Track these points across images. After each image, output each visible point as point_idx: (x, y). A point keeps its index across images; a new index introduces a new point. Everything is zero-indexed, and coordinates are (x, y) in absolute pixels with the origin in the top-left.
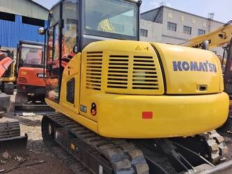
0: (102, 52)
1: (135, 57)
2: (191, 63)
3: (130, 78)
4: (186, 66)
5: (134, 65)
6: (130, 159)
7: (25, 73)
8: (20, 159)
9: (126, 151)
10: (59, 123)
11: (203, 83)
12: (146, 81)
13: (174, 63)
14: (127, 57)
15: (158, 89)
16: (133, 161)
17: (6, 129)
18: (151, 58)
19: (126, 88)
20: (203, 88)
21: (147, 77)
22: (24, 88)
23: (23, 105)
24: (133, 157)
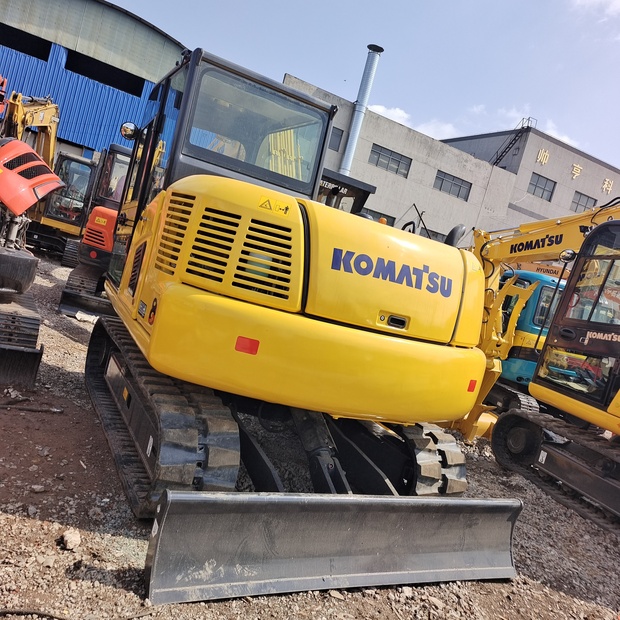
0: (193, 198)
1: (253, 221)
2: (381, 261)
3: (233, 262)
4: (364, 265)
5: (248, 237)
6: (205, 433)
7: (102, 221)
8: (14, 394)
9: (204, 416)
10: (114, 338)
11: (399, 311)
12: (270, 276)
13: (337, 253)
14: (239, 217)
15: (286, 297)
16: (209, 437)
17: (7, 326)
18: (289, 230)
19: (220, 280)
20: (397, 321)
21: (272, 268)
22: (93, 254)
23: (83, 294)
24: (213, 429)
